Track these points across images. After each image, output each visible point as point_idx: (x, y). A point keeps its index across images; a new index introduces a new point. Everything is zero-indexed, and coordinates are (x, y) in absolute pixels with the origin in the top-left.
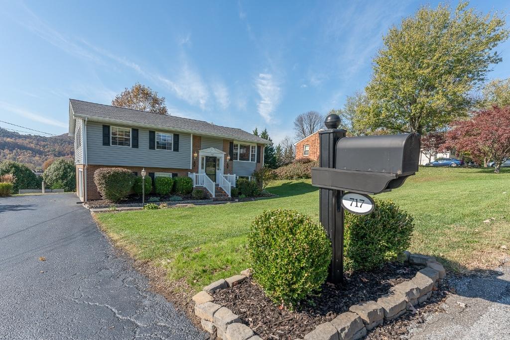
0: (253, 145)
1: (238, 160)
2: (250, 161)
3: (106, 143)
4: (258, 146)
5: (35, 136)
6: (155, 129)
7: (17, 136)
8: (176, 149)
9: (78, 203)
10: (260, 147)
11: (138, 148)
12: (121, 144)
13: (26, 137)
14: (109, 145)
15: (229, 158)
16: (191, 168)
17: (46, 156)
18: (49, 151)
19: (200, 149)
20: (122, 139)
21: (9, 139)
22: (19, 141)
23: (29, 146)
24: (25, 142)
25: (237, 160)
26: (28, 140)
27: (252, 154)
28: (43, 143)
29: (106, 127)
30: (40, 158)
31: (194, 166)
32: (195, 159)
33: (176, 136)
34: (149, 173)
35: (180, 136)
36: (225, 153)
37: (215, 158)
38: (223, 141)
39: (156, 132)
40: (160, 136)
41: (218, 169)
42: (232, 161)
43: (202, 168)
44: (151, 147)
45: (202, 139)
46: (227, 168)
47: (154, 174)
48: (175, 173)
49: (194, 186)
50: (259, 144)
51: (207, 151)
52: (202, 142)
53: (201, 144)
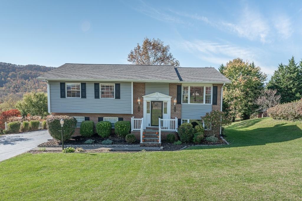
0: (208, 86)
1: (189, 103)
2: (204, 103)
3: (63, 96)
4: (214, 87)
6: (99, 82)
8: (118, 97)
9: (48, 140)
10: (217, 87)
11: (86, 98)
12: (74, 96)
14: (65, 98)
15: (175, 101)
16: (132, 113)
19: (145, 95)
20: (74, 92)
25: (187, 103)
27: (206, 96)
29: (62, 84)
31: (139, 111)
32: (139, 104)
33: (118, 85)
34: (99, 118)
35: (121, 85)
36: (171, 97)
37: (162, 102)
38: (169, 85)
39: (100, 84)
40: (104, 86)
41: (166, 112)
42: (181, 104)
43: (148, 112)
44: (97, 96)
45: (146, 85)
46: (175, 111)
47: (102, 118)
48: (121, 117)
49: (132, 130)
50: (215, 84)
51: (152, 96)
52: (146, 88)
53: (146, 90)
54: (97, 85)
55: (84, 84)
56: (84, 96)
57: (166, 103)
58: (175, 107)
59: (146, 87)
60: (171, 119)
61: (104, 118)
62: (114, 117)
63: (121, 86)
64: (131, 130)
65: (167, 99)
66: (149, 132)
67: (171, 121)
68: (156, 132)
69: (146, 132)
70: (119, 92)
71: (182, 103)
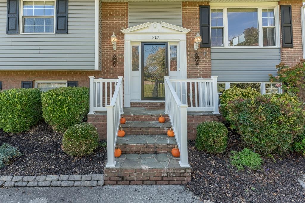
1: (227, 45)
2: (261, 45)
8: (62, 29)
15: (198, 39)
16: (96, 68)
19: (128, 28)
25: (223, 44)
31: (114, 65)
32: (115, 49)
33: (63, 0)
34: (23, 82)
36: (188, 30)
38: (181, 6)
41: (175, 68)
42: (210, 47)
43: (135, 68)
44: (12, 30)
45: (130, 7)
46: (197, 64)
47: (33, 82)
48: (75, 80)
49: (91, 112)
50: (285, 1)
51: (141, 30)
52: (129, 14)
53: (130, 17)
58: (196, 55)
59: (129, 10)
60: (188, 77)
61: (36, 82)
62: (58, 80)
63: (70, 4)
64: (88, 110)
65: (177, 36)
66: (138, 117)
67: (188, 83)
68: (158, 116)
69: (129, 116)
70: (66, 18)
71: (211, 45)
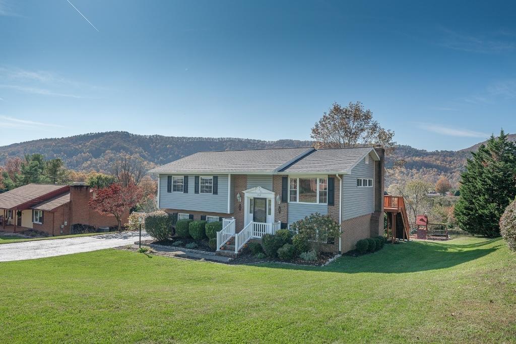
0: (323, 177)
1: (298, 202)
2: (318, 203)
3: (169, 190)
4: (329, 179)
5: (442, 151)
6: (199, 174)
7: (425, 154)
8: (215, 192)
10: (333, 180)
11: (187, 193)
12: (178, 190)
13: (433, 154)
14: (171, 192)
16: (228, 213)
17: (451, 173)
18: (455, 168)
19: (246, 190)
20: (179, 186)
21: (417, 158)
22: (426, 159)
23: (434, 163)
24: (432, 160)
26: (435, 157)
27: (321, 192)
28: (449, 159)
29: (169, 177)
30: (446, 176)
31: (240, 210)
32: (240, 201)
33: (216, 178)
34: (201, 216)
35: (219, 178)
36: (274, 193)
37: (265, 199)
38: (272, 177)
39: (200, 177)
40: (203, 180)
41: (270, 214)
42: (287, 202)
43: (251, 212)
44: (196, 192)
45: (248, 177)
46: (280, 212)
47: (205, 217)
50: (331, 175)
51: (252, 192)
52: (247, 181)
53: (248, 183)
54: (197, 177)
55: (186, 177)
56: (186, 191)
57: (270, 201)
58: (280, 207)
60: (275, 220)
61: (207, 216)
63: (218, 180)
65: (270, 195)
70: (217, 187)
71: (289, 201)
